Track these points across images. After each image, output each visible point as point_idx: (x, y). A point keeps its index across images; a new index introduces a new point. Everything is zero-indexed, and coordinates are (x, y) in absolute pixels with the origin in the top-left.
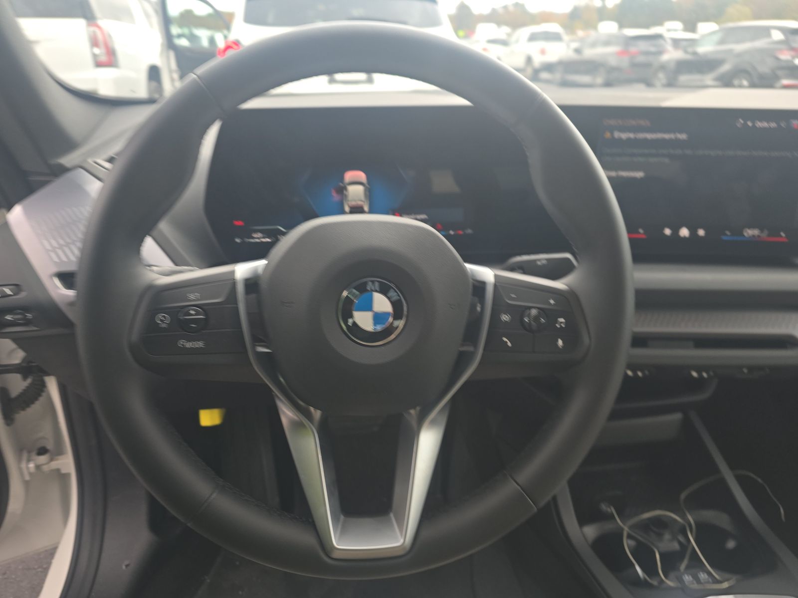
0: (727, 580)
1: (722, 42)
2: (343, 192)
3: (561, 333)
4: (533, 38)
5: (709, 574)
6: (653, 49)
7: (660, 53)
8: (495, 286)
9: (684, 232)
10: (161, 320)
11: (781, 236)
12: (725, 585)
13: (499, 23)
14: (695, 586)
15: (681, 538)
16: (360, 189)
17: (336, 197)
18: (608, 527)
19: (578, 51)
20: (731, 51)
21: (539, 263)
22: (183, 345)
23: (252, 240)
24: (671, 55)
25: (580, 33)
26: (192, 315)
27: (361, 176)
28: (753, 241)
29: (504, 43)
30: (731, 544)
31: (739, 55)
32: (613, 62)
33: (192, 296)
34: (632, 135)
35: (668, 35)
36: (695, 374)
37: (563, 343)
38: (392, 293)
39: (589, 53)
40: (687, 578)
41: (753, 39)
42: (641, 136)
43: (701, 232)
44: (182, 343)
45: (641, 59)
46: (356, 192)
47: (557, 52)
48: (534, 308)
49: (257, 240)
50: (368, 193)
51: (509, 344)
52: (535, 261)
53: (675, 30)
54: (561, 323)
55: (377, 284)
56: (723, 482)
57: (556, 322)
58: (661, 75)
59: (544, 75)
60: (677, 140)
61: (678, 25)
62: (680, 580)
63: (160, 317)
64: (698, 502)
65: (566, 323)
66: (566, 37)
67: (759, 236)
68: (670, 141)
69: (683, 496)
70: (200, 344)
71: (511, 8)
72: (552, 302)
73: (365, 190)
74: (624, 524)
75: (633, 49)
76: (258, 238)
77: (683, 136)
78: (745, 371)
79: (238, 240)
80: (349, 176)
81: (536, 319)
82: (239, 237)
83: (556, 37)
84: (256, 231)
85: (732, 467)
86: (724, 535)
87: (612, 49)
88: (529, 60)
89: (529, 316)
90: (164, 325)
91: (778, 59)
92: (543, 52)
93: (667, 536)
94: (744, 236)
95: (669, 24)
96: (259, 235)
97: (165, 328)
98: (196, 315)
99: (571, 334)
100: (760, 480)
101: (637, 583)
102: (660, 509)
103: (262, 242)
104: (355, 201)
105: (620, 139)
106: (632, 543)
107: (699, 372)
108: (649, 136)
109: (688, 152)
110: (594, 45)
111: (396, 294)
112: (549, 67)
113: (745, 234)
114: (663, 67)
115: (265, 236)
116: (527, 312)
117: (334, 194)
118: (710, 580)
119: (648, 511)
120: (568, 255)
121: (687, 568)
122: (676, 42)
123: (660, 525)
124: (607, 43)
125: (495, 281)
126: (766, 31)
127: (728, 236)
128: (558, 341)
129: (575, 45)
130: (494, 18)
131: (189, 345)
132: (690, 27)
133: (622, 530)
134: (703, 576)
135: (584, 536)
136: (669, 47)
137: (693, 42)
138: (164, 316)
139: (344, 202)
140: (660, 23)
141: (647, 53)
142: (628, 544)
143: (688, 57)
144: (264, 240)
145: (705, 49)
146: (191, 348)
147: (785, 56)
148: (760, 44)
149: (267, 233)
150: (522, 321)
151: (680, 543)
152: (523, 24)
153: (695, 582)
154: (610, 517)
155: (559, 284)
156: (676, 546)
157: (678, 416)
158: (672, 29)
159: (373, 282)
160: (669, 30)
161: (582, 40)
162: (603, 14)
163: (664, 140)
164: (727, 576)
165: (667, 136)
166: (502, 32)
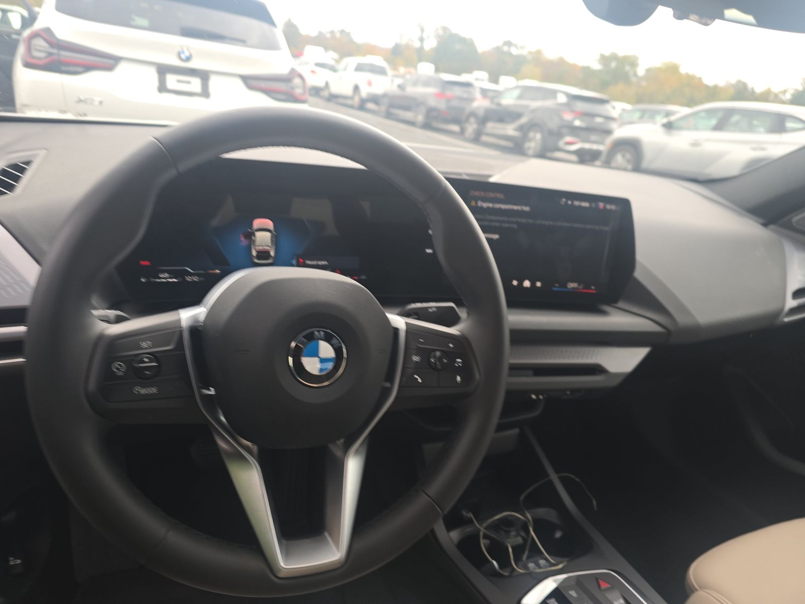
0: (561, 563)
1: (520, 97)
2: (251, 238)
3: (459, 371)
4: (359, 68)
5: (547, 560)
6: (465, 96)
7: (472, 100)
8: (407, 332)
9: (527, 284)
10: (117, 369)
11: (592, 289)
12: (560, 566)
13: (326, 49)
14: (538, 571)
15: (523, 534)
16: (268, 235)
17: (244, 242)
18: (468, 530)
19: (401, 87)
20: (527, 107)
21: (430, 310)
22: (138, 392)
23: (158, 280)
24: (480, 103)
25: (402, 70)
26: (146, 362)
27: (269, 224)
28: (573, 292)
29: (333, 69)
30: (558, 535)
31: (534, 111)
32: (432, 102)
33: (144, 345)
34: (490, 205)
35: (478, 84)
36: (534, 397)
37: (461, 378)
38: (334, 341)
39: (411, 90)
40: (531, 565)
41: (544, 99)
42: (498, 206)
43: (539, 284)
44: (137, 389)
45: (455, 103)
46: (263, 239)
47: (383, 85)
48: (438, 350)
49: (164, 280)
50: (274, 239)
51: (420, 380)
52: (427, 308)
53: (483, 80)
54: (459, 362)
55: (322, 333)
56: (550, 484)
57: (455, 362)
58: (472, 120)
59: (370, 106)
60: (523, 212)
61: (484, 75)
62: (526, 568)
63: (116, 365)
64: (533, 502)
65: (462, 363)
66: (390, 72)
67: (577, 288)
68: (518, 211)
69: (522, 498)
70: (153, 390)
71: (338, 35)
72: (451, 345)
73: (272, 237)
74: (480, 526)
75: (449, 93)
76: (164, 278)
77: (527, 209)
78: (568, 393)
79: (143, 280)
80: (258, 223)
81: (440, 359)
82: (145, 277)
83: (381, 71)
84: (163, 272)
85: (557, 471)
86: (553, 527)
87: (431, 90)
88: (356, 88)
89: (435, 357)
90: (120, 374)
91: (561, 119)
92: (370, 84)
93: (513, 533)
94: (567, 288)
95: (478, 74)
96: (167, 275)
97: (121, 376)
98: (149, 362)
99: (466, 371)
100: (578, 480)
101: (495, 574)
102: (506, 511)
103: (169, 282)
104: (262, 246)
105: (482, 208)
106: (487, 542)
107: (537, 395)
108: (503, 207)
109: (531, 221)
110: (415, 83)
111: (338, 341)
112: (375, 99)
113: (569, 287)
114: (473, 114)
115: (171, 276)
116: (433, 354)
117: (242, 239)
118: (547, 564)
119: (497, 514)
120: (452, 304)
121: (529, 557)
122: (484, 92)
123: (507, 523)
124: (427, 83)
125: (407, 328)
126: (553, 94)
127: (556, 288)
128: (456, 377)
129: (399, 81)
130: (319, 41)
131: (143, 391)
132: (494, 79)
133: (479, 530)
134: (542, 562)
135: (451, 539)
136: (478, 95)
137: (498, 94)
138: (120, 365)
139: (252, 247)
140: (469, 71)
141: (461, 99)
142: (483, 543)
143: (494, 107)
144: (170, 280)
145: (508, 101)
146: (146, 394)
147: (568, 117)
148: (549, 103)
149: (173, 274)
150: (429, 361)
151: (523, 538)
152: (350, 54)
153: (536, 567)
154: (470, 521)
155: (453, 331)
156: (519, 540)
157: (516, 431)
158: (479, 79)
159: (318, 331)
160: (477, 79)
161: (402, 76)
162: (421, 55)
163: (513, 210)
164: (559, 559)
165: (516, 208)
166: (330, 57)
